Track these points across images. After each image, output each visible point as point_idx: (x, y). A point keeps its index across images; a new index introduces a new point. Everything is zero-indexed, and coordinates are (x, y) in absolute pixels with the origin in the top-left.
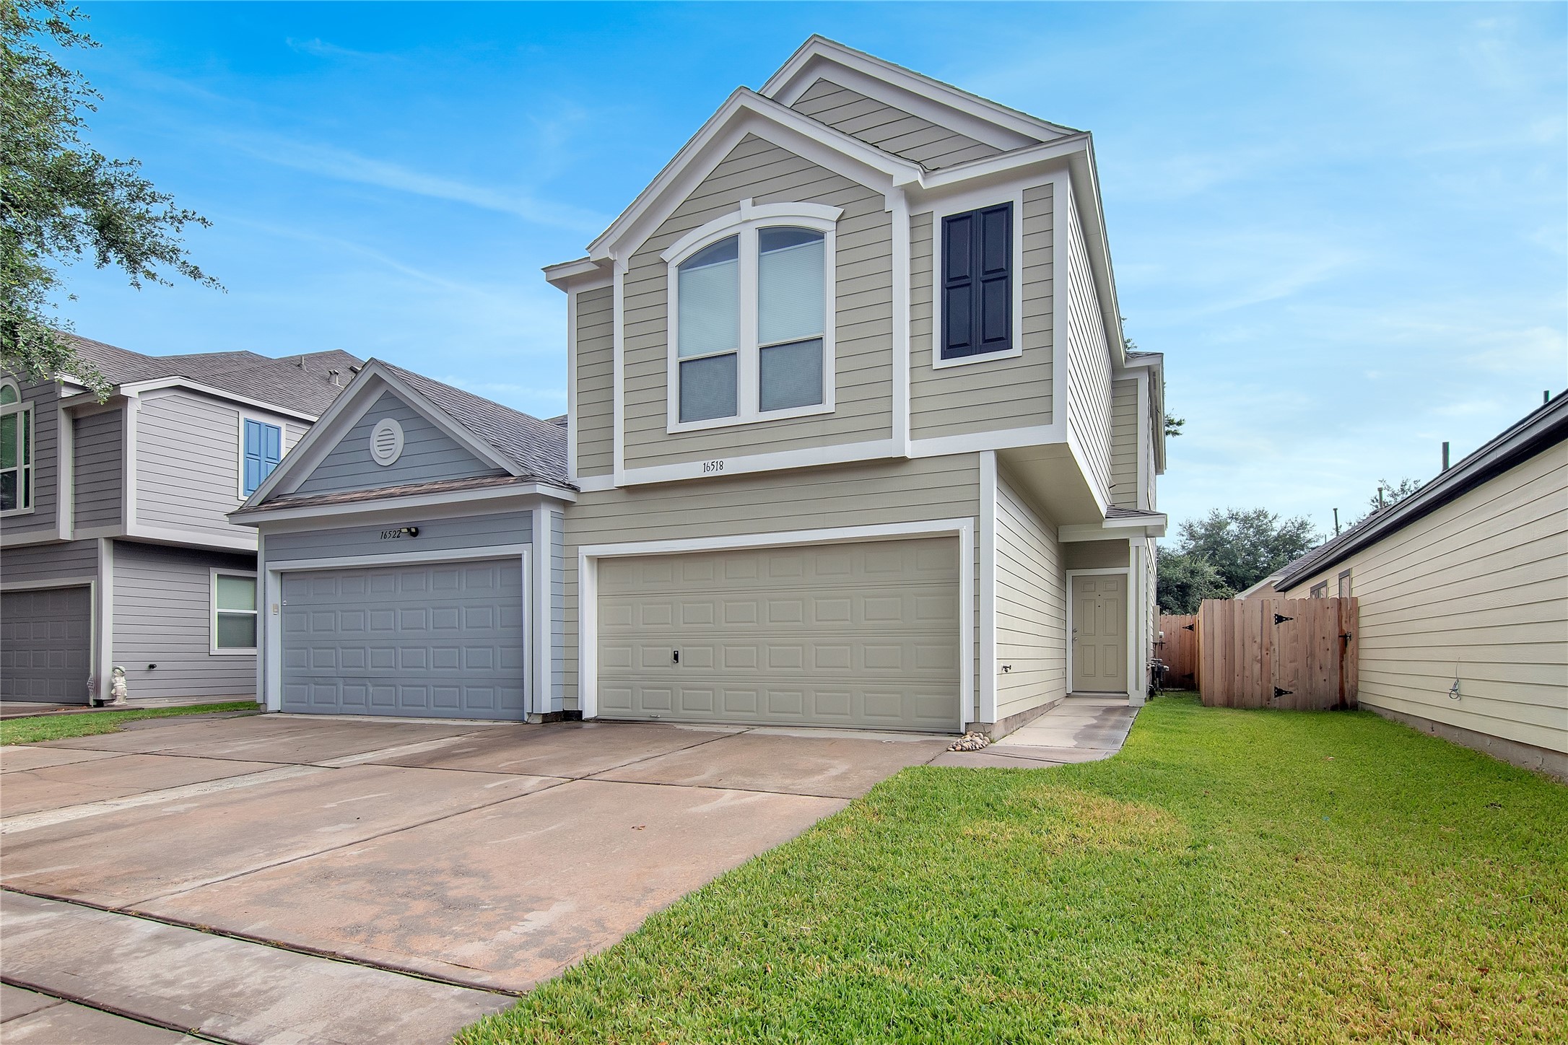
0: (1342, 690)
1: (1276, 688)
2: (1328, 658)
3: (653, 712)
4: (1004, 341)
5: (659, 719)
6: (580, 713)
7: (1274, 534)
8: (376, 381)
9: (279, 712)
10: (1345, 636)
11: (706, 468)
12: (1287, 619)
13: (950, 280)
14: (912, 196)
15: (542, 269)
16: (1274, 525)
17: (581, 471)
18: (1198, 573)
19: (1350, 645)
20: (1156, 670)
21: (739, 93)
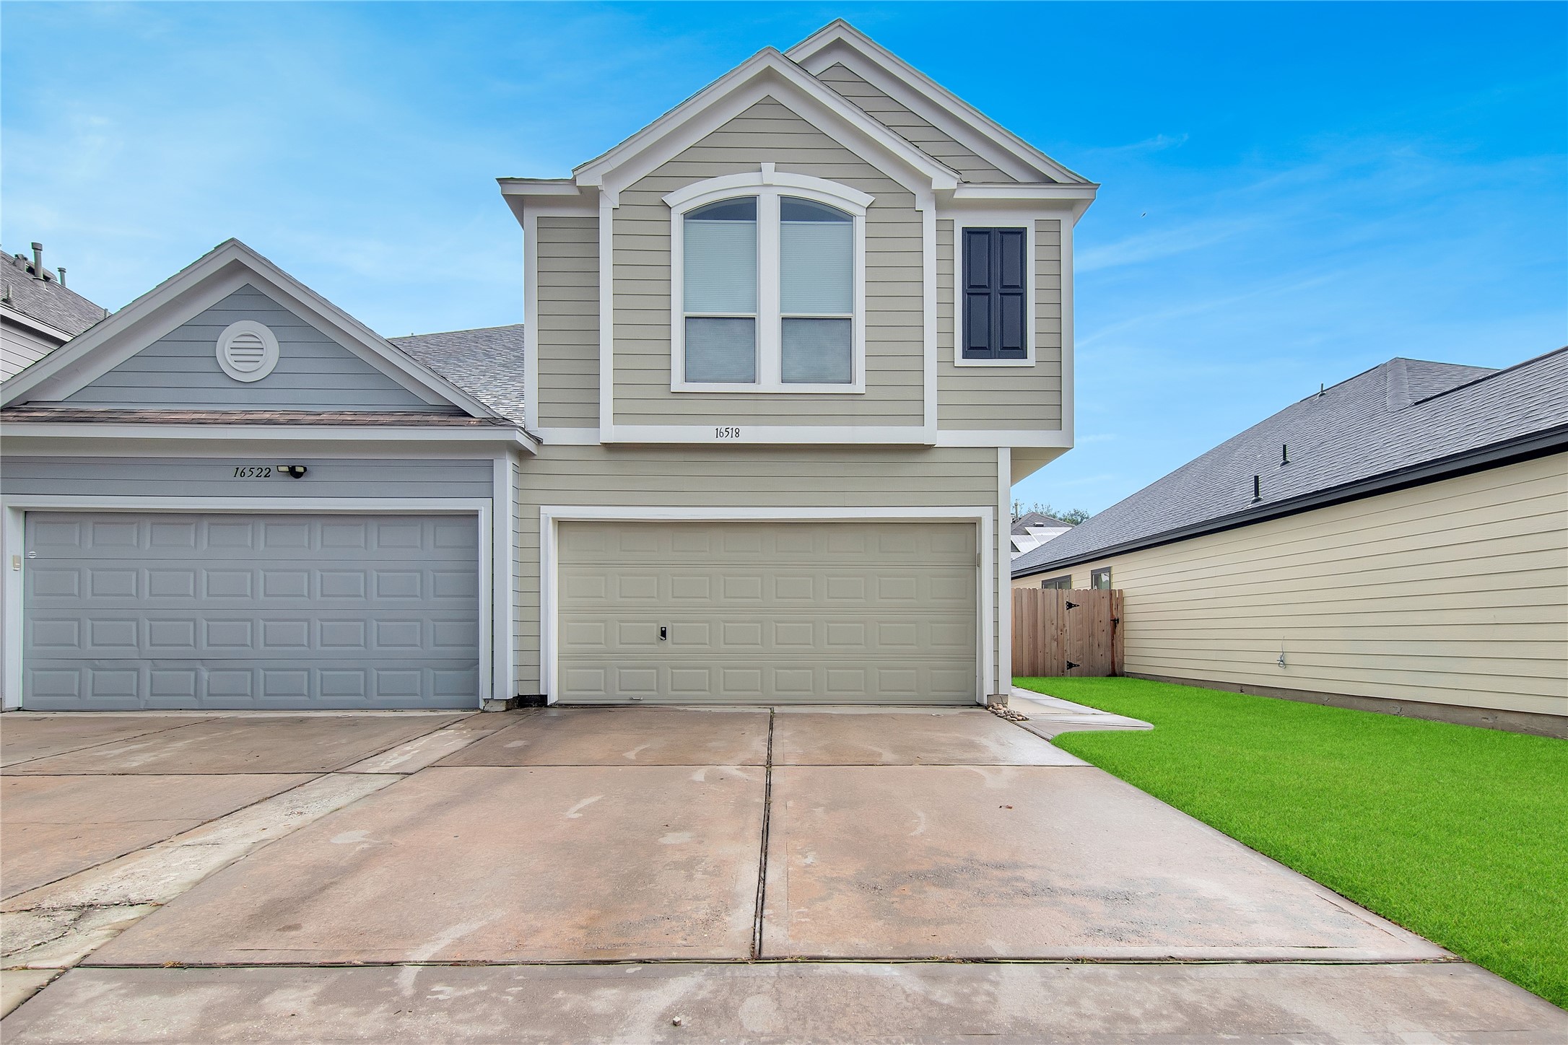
0: (1113, 663)
1: (1068, 662)
2: (1104, 638)
3: (635, 695)
4: (1019, 350)
5: (641, 702)
6: (544, 698)
8: (236, 268)
9: (19, 709)
10: (1114, 620)
11: (719, 433)
12: (1075, 606)
13: (971, 287)
14: (943, 202)
15: (498, 179)
17: (543, 420)
19: (1119, 626)
21: (767, 52)
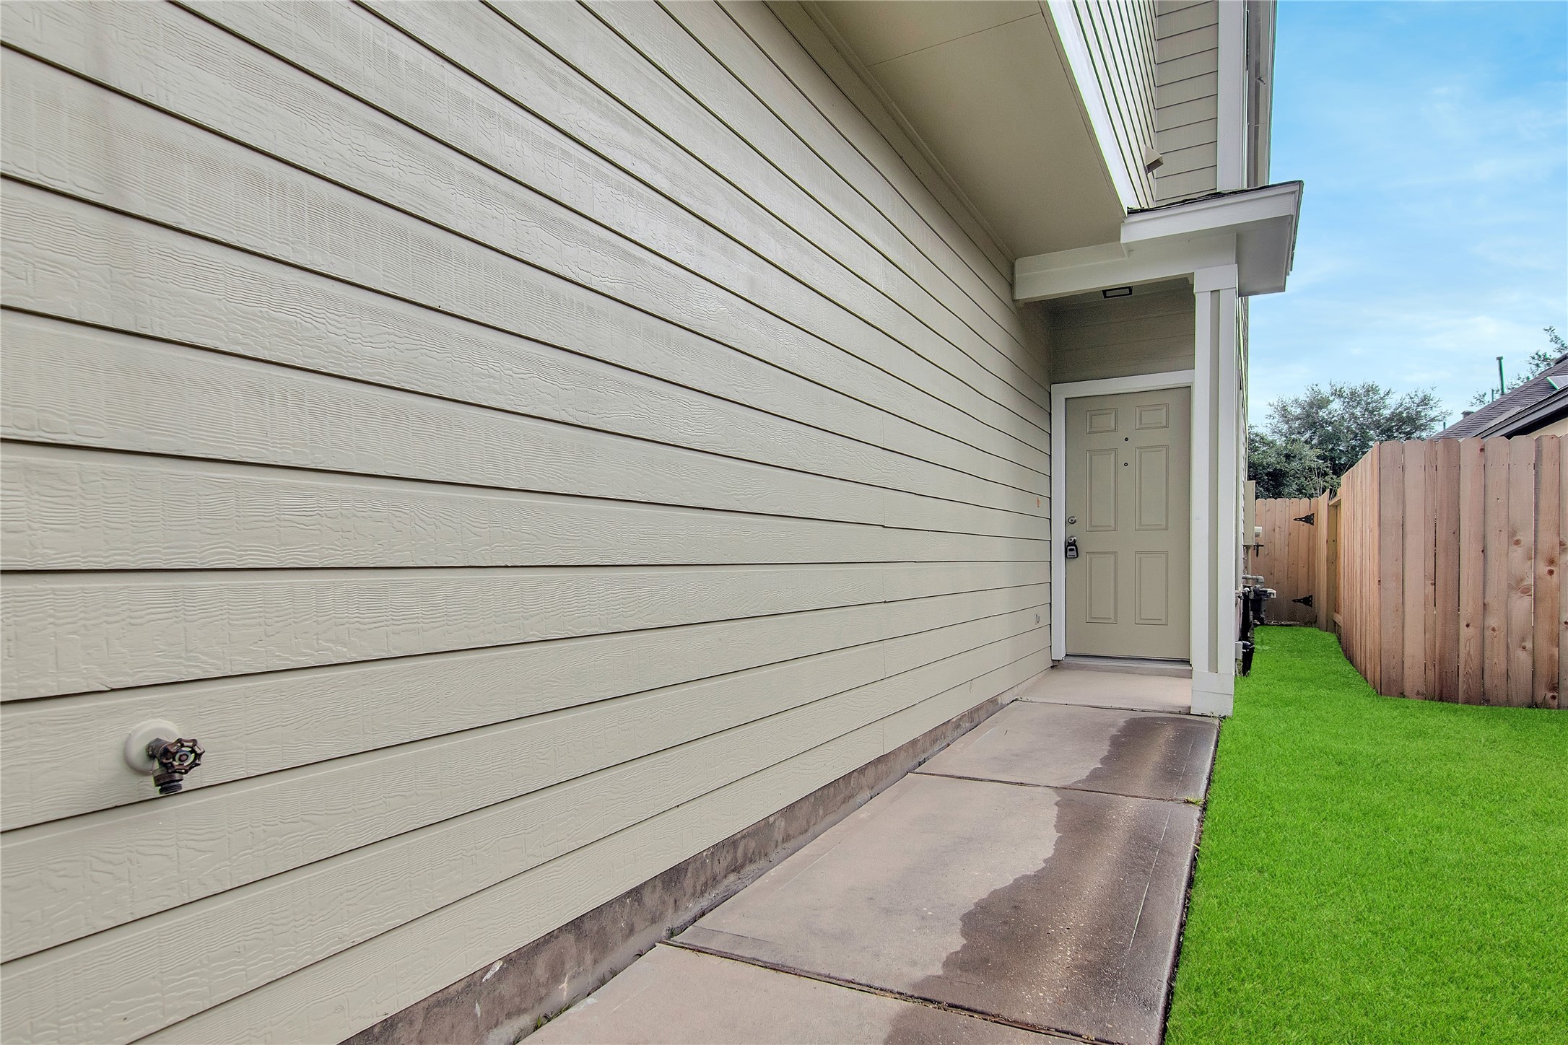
7: (1387, 413)
16: (1387, 402)
18: (1294, 457)
20: (1252, 597)
